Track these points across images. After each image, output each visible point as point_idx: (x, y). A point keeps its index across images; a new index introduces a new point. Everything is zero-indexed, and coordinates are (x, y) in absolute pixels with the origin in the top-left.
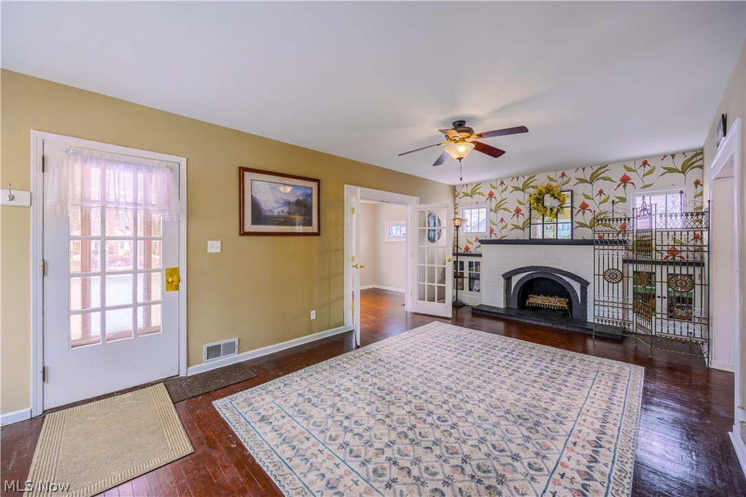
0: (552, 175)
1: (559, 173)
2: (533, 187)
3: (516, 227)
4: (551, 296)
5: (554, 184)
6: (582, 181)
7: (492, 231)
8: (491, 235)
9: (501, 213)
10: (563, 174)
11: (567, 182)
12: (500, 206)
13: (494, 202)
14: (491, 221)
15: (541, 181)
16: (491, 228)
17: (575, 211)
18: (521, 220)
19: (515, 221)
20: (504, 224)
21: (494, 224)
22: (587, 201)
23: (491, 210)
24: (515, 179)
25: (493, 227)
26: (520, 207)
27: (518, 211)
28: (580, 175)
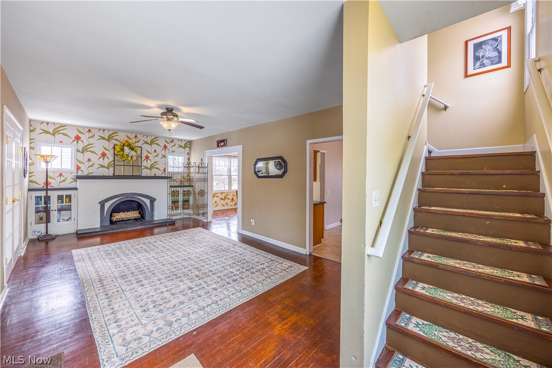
0: (129, 135)
1: (134, 135)
2: (116, 140)
3: (102, 166)
4: (128, 212)
5: (130, 141)
6: (146, 143)
7: (78, 168)
8: (77, 172)
9: (88, 155)
10: (136, 136)
11: (138, 142)
12: (88, 149)
13: (81, 146)
14: (77, 159)
15: (122, 137)
16: (77, 165)
17: (143, 159)
18: (106, 162)
19: (101, 162)
20: (91, 163)
21: (80, 162)
22: (149, 155)
23: (78, 151)
24: (102, 131)
25: (80, 165)
26: (106, 152)
27: (104, 155)
28: (145, 139)
